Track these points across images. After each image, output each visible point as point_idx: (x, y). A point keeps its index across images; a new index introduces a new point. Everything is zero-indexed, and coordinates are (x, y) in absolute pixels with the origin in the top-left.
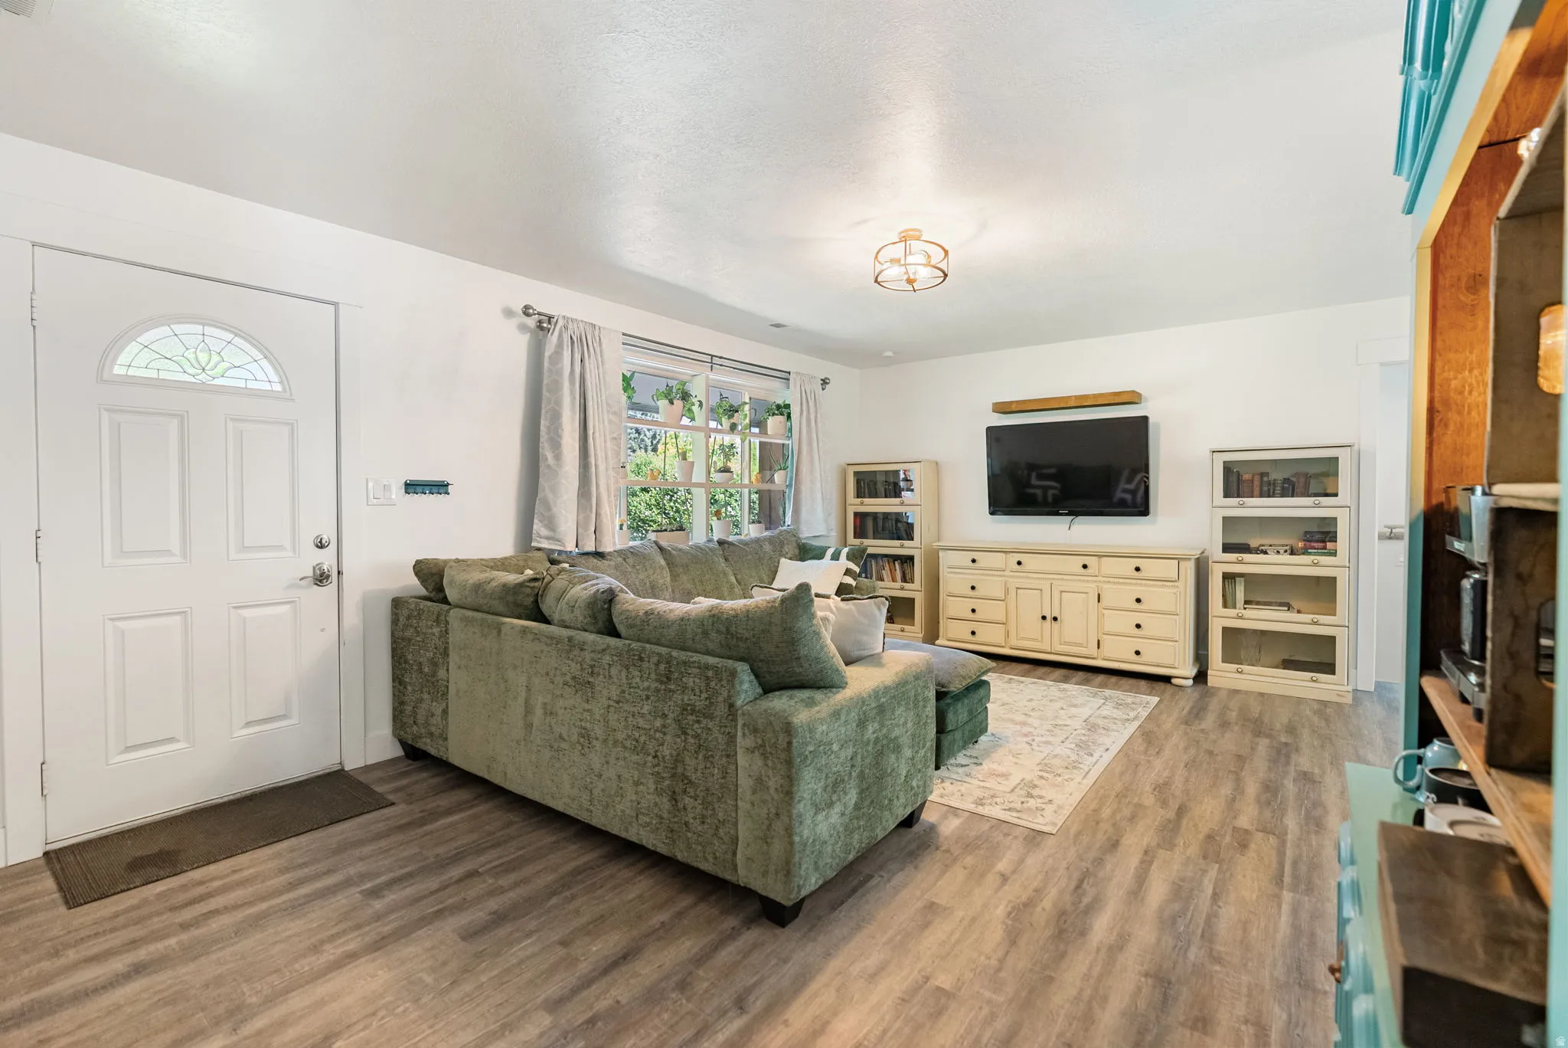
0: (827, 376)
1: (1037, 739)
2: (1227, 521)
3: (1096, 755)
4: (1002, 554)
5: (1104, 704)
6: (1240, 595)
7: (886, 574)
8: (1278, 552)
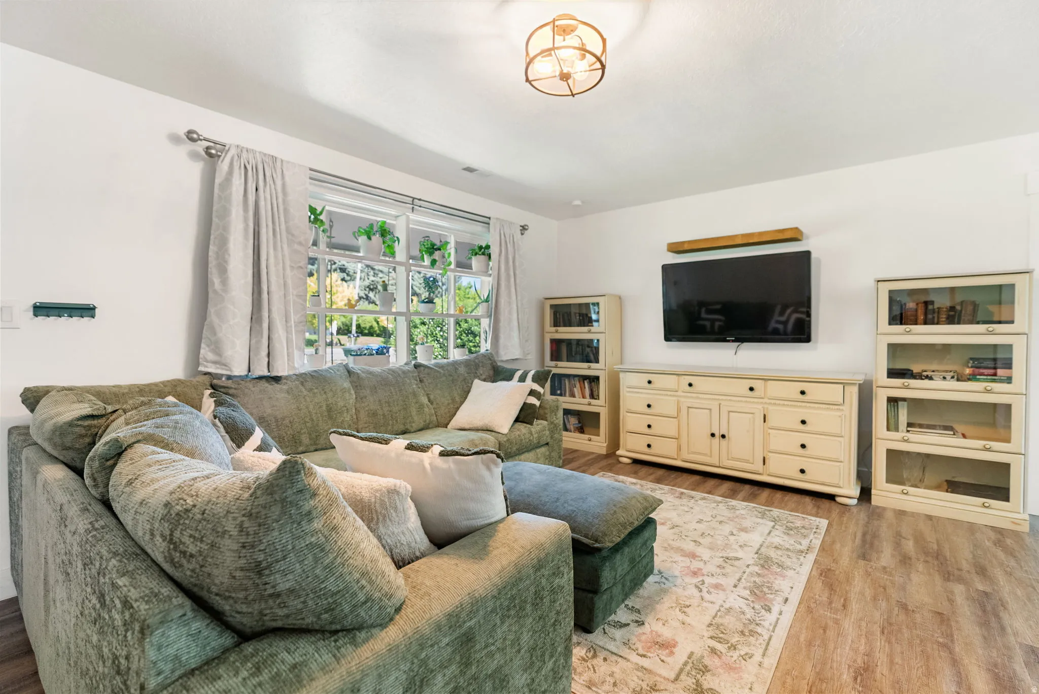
0: (527, 224)
1: (708, 580)
2: (894, 349)
3: (776, 609)
4: (675, 376)
5: (773, 527)
6: (903, 416)
7: (577, 391)
8: (944, 378)
